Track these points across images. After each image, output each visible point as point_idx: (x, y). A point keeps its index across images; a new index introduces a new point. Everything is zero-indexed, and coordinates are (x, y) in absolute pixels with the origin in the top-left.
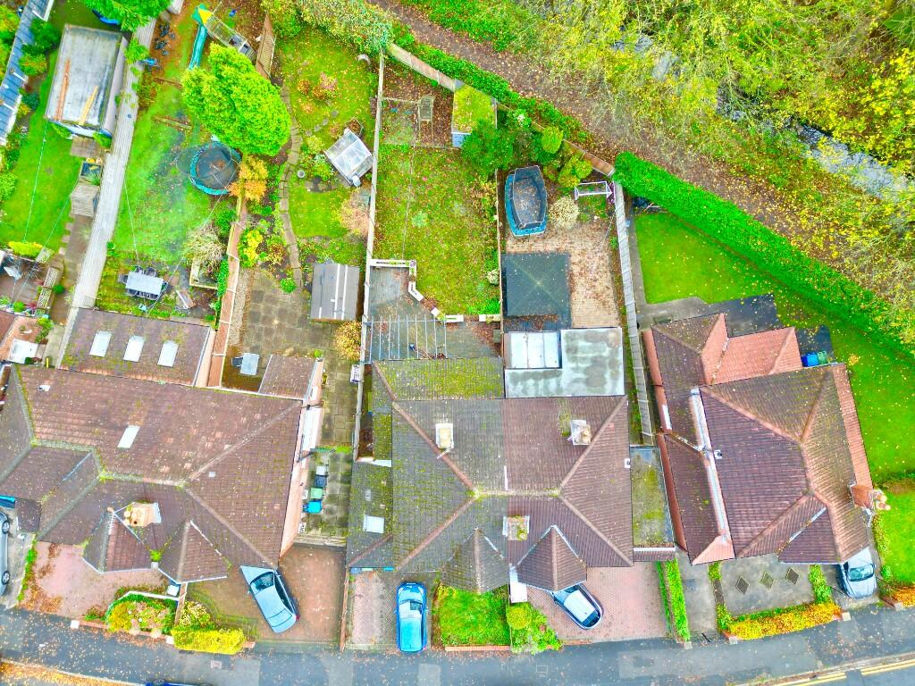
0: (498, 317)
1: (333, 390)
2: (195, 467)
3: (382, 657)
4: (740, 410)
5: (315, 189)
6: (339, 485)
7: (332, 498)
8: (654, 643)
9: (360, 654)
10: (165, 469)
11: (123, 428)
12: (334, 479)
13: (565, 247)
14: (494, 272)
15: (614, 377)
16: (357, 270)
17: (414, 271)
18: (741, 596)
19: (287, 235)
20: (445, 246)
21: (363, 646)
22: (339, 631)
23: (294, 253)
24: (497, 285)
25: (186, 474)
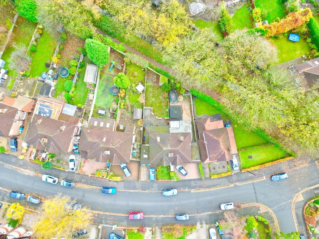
0: (168, 118)
1: (137, 132)
2: (116, 145)
3: (146, 182)
4: (210, 135)
5: (133, 94)
6: (138, 150)
7: (137, 153)
8: (198, 179)
9: (142, 182)
10: (111, 145)
11: (103, 138)
12: (137, 149)
13: (181, 104)
14: (168, 109)
15: (189, 129)
16: (142, 109)
17: (152, 110)
18: (214, 170)
19: (128, 102)
20: (158, 104)
21: (143, 180)
22: (139, 178)
23: (129, 106)
24: (168, 112)
25: (115, 146)
